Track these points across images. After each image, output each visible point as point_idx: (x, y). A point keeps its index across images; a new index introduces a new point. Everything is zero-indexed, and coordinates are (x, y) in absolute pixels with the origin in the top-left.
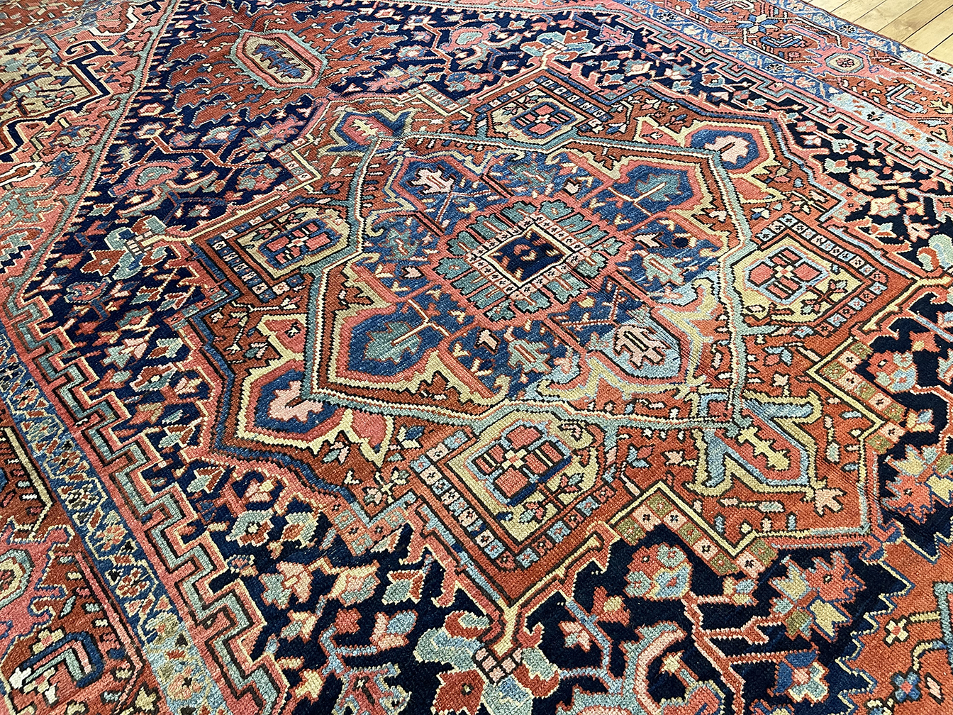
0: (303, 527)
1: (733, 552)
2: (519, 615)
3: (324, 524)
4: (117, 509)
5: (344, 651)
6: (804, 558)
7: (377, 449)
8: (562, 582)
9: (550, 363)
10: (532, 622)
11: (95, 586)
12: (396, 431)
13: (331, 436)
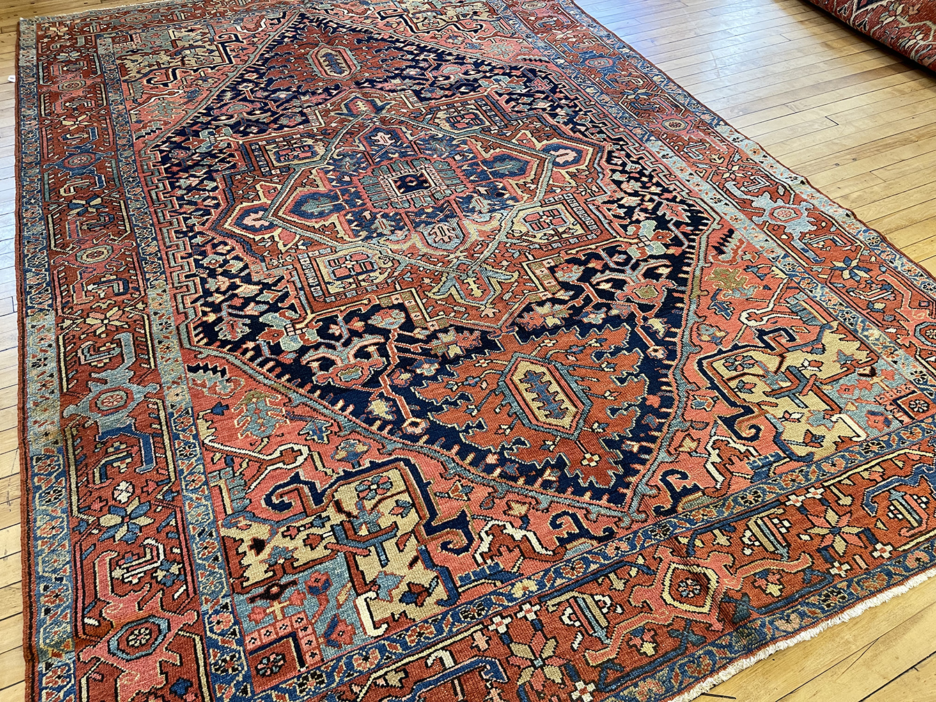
0: (236, 266)
1: (428, 319)
2: (314, 318)
3: (246, 267)
4: (157, 241)
5: (230, 311)
6: (459, 329)
7: (285, 246)
8: (341, 311)
9: (392, 231)
10: (318, 321)
11: (137, 264)
12: (299, 241)
13: (266, 236)
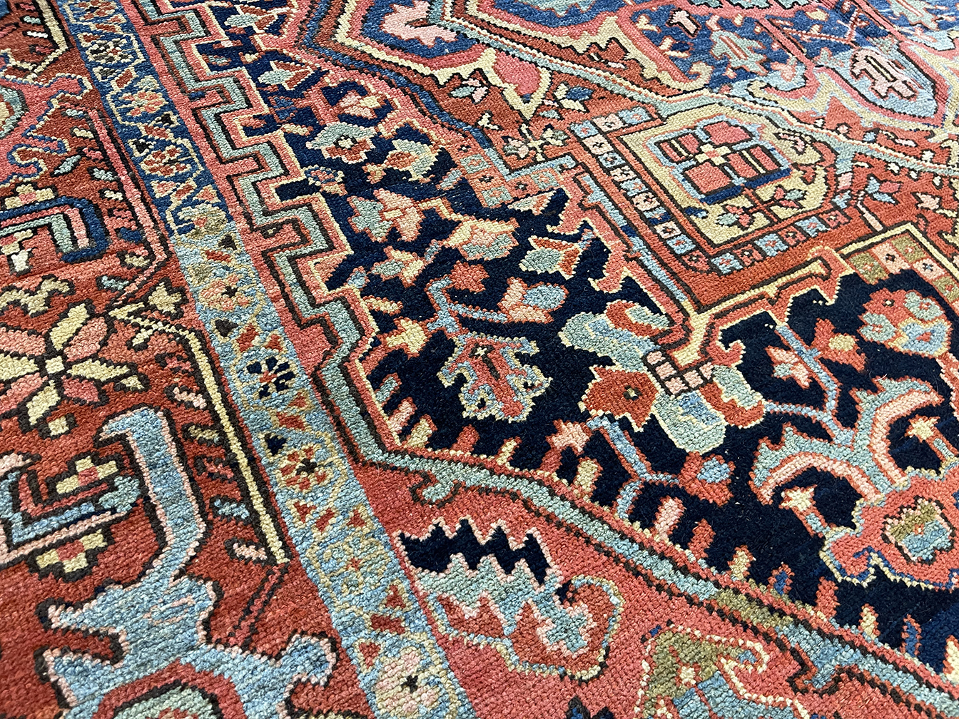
2: (711, 326)
3: (444, 163)
4: (156, 75)
5: (461, 309)
7: (526, 100)
8: (772, 302)
9: (766, 64)
10: (728, 337)
